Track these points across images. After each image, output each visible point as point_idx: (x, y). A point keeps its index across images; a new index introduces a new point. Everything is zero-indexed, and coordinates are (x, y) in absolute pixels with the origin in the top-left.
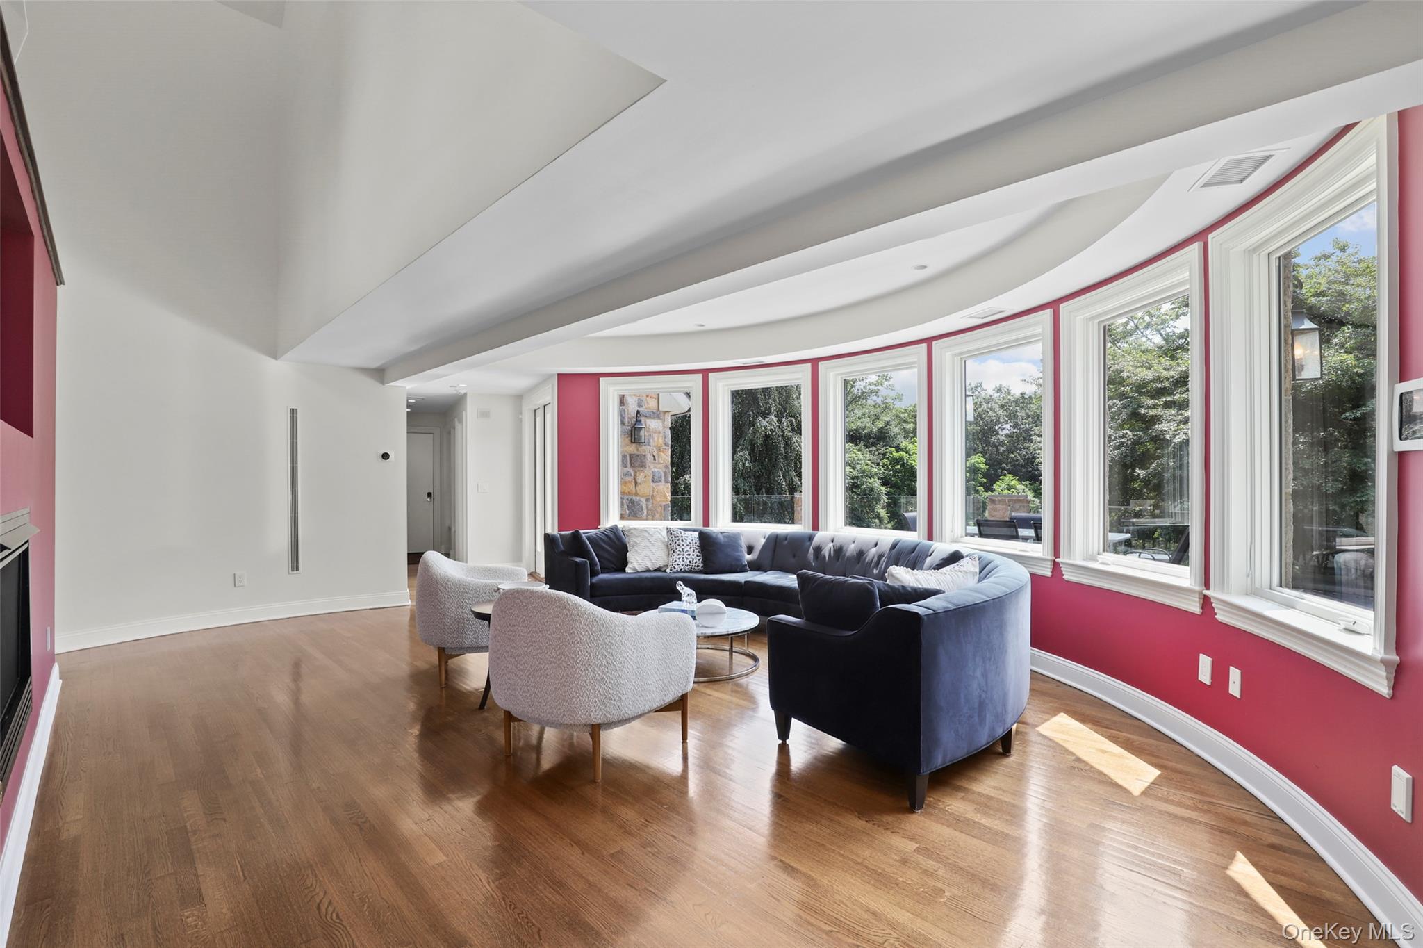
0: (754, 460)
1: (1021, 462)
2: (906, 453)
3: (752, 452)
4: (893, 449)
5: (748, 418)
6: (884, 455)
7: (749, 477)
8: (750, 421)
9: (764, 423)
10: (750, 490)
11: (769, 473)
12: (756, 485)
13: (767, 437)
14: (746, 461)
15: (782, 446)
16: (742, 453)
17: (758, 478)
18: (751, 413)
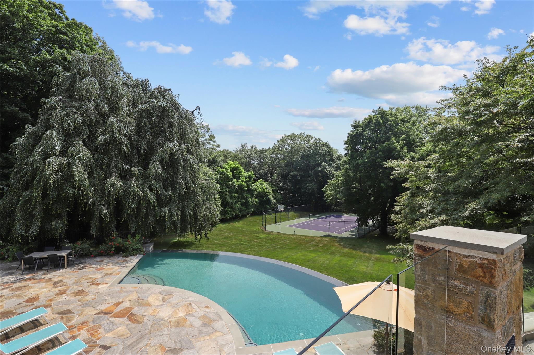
0: (163, 169)
1: (263, 174)
2: (225, 169)
3: (161, 163)
4: (219, 167)
5: (158, 142)
6: (216, 170)
7: (159, 180)
8: (160, 144)
9: (171, 145)
10: (160, 188)
11: (173, 177)
12: (163, 185)
13: (172, 155)
14: (158, 169)
15: (182, 161)
16: (155, 164)
17: (165, 180)
18: (161, 139)
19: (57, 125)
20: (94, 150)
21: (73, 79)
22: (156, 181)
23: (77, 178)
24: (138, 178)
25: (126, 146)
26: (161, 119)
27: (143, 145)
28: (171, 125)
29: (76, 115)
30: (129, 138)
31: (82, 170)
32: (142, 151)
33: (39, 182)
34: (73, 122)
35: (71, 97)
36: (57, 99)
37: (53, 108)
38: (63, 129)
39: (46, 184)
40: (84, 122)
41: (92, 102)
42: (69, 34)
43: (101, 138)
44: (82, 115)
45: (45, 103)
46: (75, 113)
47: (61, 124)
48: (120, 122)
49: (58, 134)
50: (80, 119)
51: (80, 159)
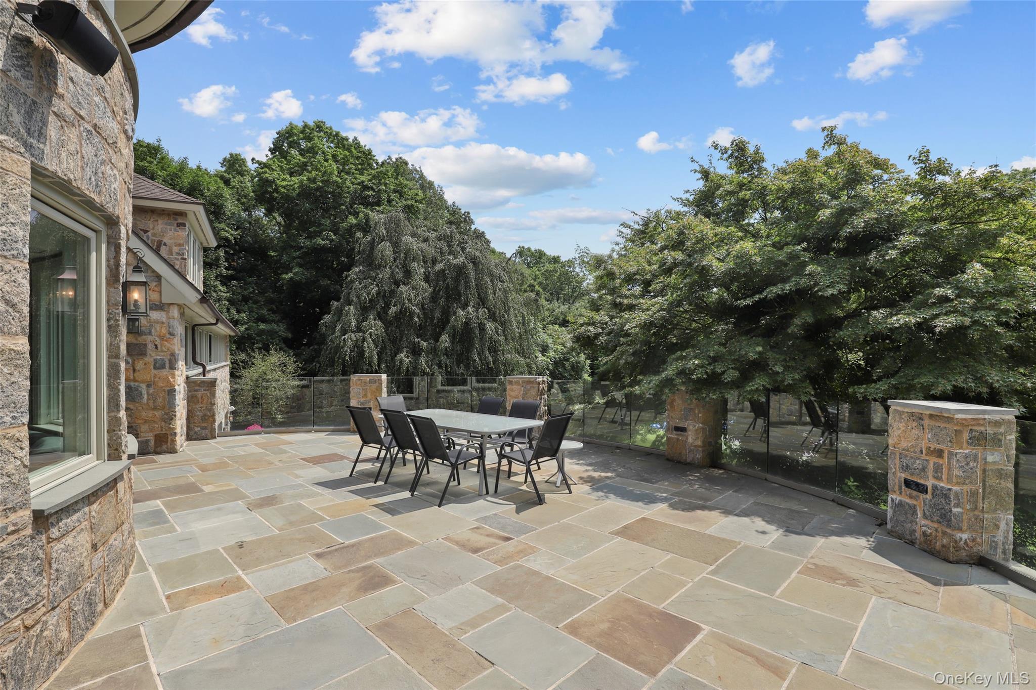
5: (452, 309)
8: (453, 311)
11: (468, 351)
12: (457, 361)
13: (466, 324)
14: (446, 342)
15: (478, 331)
16: (444, 336)
18: (455, 305)
19: (355, 299)
20: (387, 324)
21: (372, 244)
22: (447, 356)
23: (367, 355)
24: (427, 353)
25: (418, 317)
26: (457, 280)
27: (437, 314)
28: (467, 287)
29: (372, 287)
30: (423, 308)
31: (372, 346)
32: (435, 321)
33: (339, 358)
34: (368, 294)
35: (370, 265)
36: (357, 270)
37: (352, 282)
38: (360, 303)
39: (344, 360)
40: (378, 293)
41: (388, 270)
42: (375, 187)
43: (393, 310)
44: (377, 285)
45: (346, 278)
46: (372, 284)
47: (358, 297)
48: (413, 289)
49: (356, 308)
50: (375, 290)
51: (371, 334)
